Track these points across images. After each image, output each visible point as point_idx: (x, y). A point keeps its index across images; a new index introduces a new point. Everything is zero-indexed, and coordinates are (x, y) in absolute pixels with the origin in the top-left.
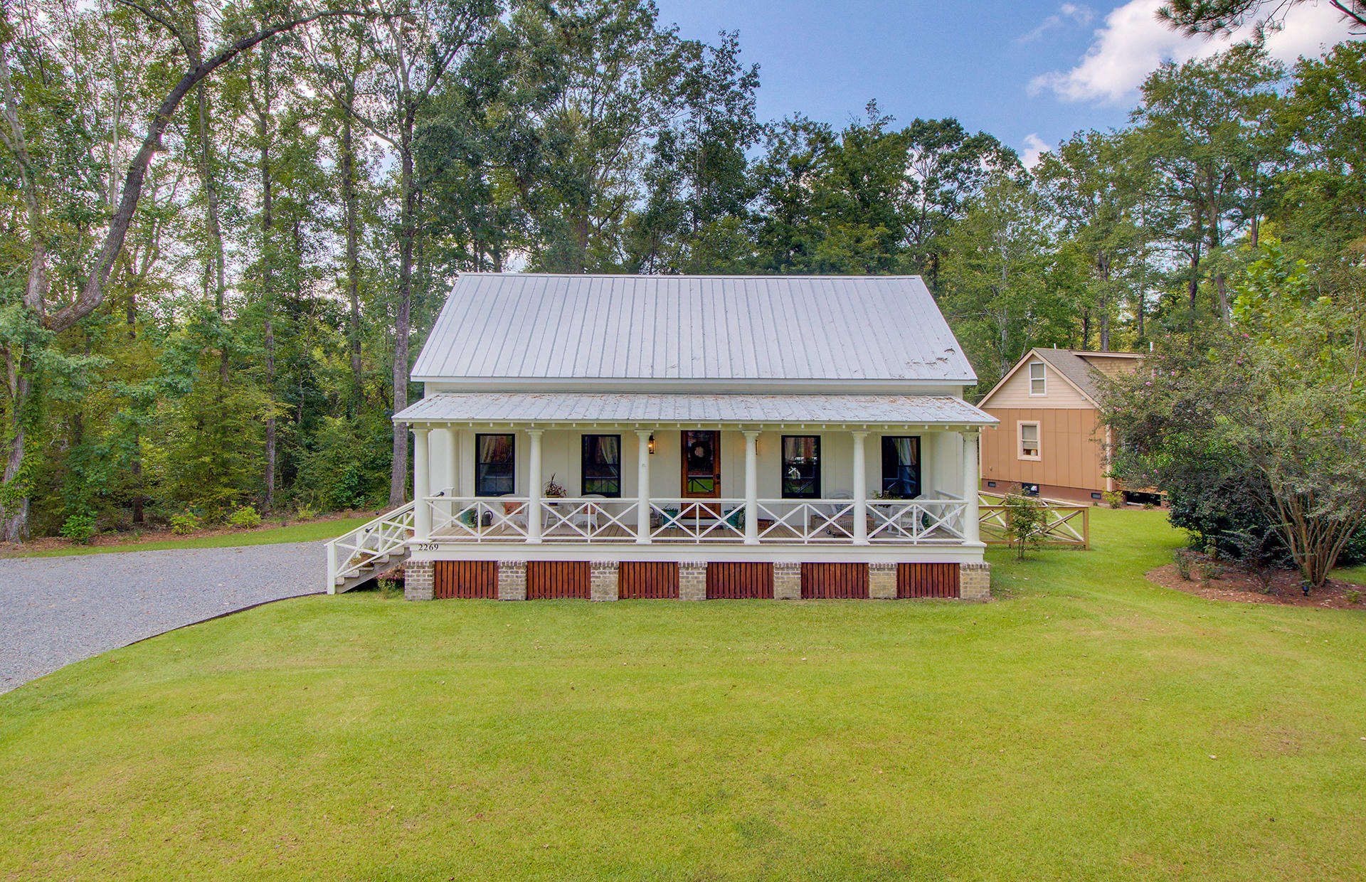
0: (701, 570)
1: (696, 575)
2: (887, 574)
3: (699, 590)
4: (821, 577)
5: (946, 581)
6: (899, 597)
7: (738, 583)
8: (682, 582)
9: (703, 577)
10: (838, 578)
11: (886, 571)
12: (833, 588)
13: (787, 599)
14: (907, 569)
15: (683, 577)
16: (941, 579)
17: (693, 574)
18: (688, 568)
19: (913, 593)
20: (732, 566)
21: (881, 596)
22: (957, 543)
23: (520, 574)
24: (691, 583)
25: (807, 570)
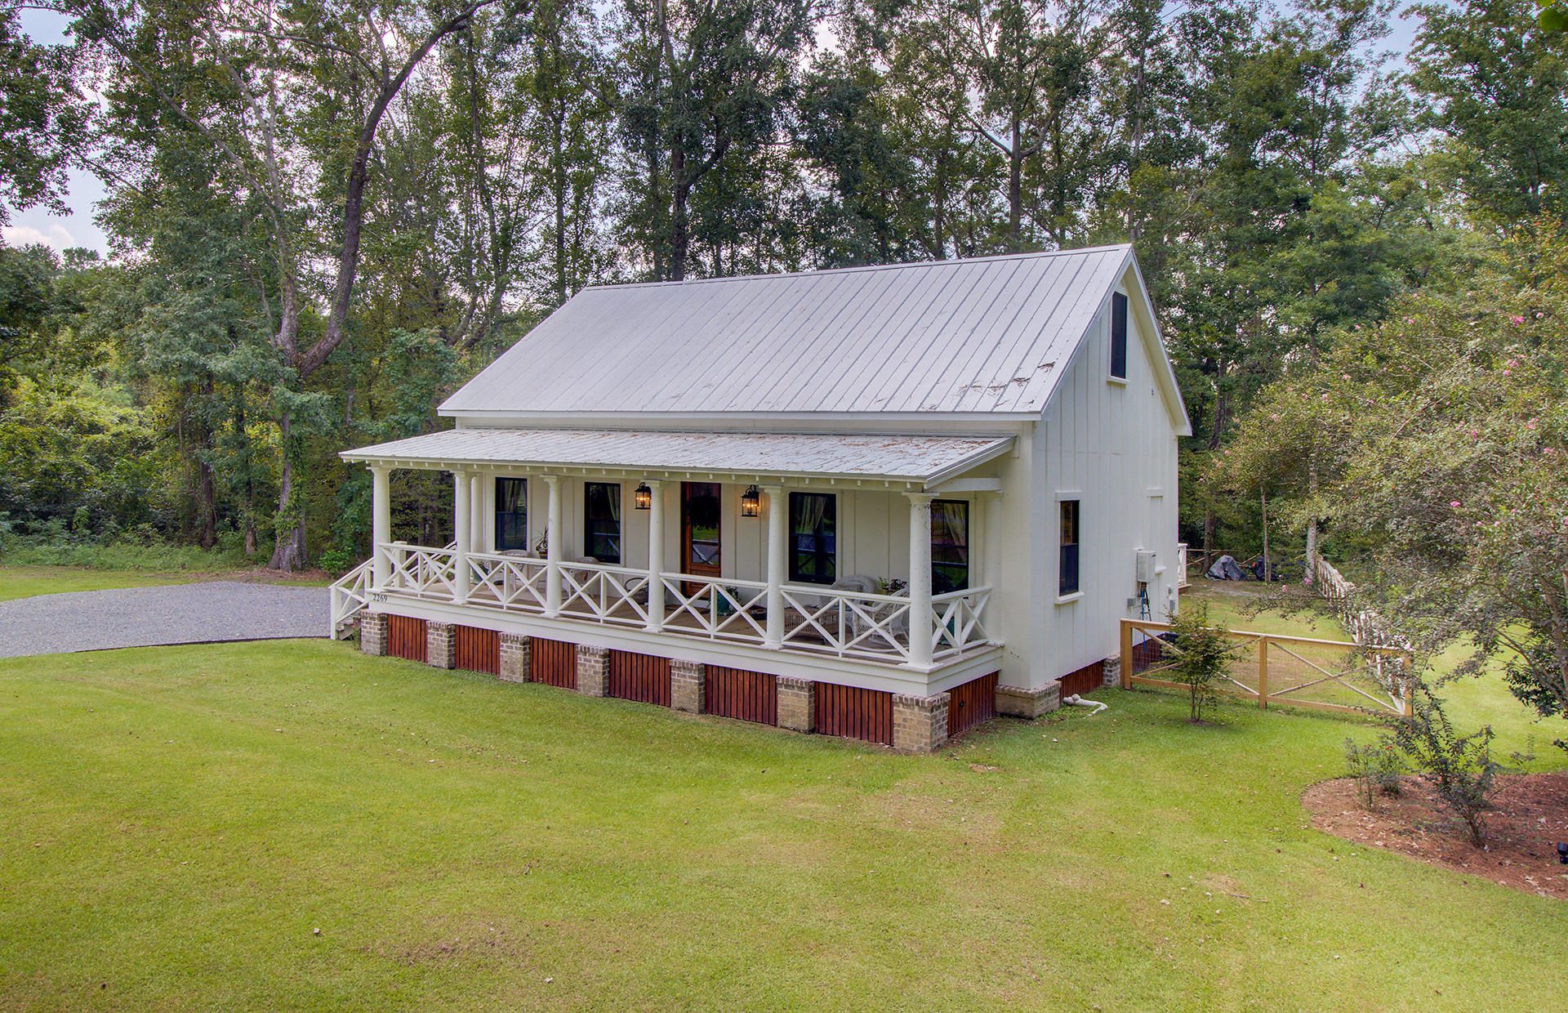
0: (597, 658)
1: (593, 663)
2: (797, 695)
3: (595, 682)
4: (728, 689)
5: (880, 718)
6: (812, 731)
7: (639, 681)
8: (580, 670)
9: (599, 667)
10: (747, 692)
11: (796, 691)
12: (740, 705)
13: (684, 710)
14: (829, 692)
15: (581, 664)
16: (872, 714)
17: (590, 661)
18: (585, 654)
19: (836, 729)
20: (634, 657)
21: (788, 725)
22: (897, 663)
23: (443, 638)
24: (588, 672)
25: (709, 675)
